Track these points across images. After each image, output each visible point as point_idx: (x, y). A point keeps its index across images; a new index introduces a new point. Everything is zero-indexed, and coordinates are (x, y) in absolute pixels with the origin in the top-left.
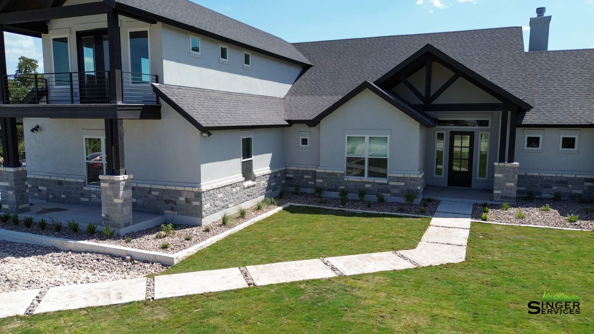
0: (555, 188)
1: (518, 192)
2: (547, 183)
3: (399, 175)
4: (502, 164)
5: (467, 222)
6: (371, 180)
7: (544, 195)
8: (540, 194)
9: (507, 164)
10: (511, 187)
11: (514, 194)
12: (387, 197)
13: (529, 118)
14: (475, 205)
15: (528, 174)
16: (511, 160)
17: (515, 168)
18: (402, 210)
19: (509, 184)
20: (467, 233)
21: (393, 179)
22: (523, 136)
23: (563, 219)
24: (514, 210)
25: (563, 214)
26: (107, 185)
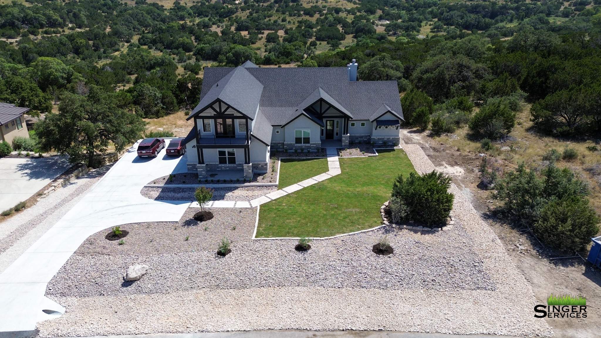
2: (357, 138)
3: (314, 143)
5: (336, 158)
6: (304, 145)
7: (356, 142)
9: (346, 135)
11: (348, 144)
12: (311, 151)
14: (337, 150)
15: (352, 137)
17: (348, 136)
18: (317, 156)
19: (346, 142)
20: (338, 163)
22: (350, 123)
23: (361, 153)
24: (348, 150)
25: (361, 151)
26: (246, 167)
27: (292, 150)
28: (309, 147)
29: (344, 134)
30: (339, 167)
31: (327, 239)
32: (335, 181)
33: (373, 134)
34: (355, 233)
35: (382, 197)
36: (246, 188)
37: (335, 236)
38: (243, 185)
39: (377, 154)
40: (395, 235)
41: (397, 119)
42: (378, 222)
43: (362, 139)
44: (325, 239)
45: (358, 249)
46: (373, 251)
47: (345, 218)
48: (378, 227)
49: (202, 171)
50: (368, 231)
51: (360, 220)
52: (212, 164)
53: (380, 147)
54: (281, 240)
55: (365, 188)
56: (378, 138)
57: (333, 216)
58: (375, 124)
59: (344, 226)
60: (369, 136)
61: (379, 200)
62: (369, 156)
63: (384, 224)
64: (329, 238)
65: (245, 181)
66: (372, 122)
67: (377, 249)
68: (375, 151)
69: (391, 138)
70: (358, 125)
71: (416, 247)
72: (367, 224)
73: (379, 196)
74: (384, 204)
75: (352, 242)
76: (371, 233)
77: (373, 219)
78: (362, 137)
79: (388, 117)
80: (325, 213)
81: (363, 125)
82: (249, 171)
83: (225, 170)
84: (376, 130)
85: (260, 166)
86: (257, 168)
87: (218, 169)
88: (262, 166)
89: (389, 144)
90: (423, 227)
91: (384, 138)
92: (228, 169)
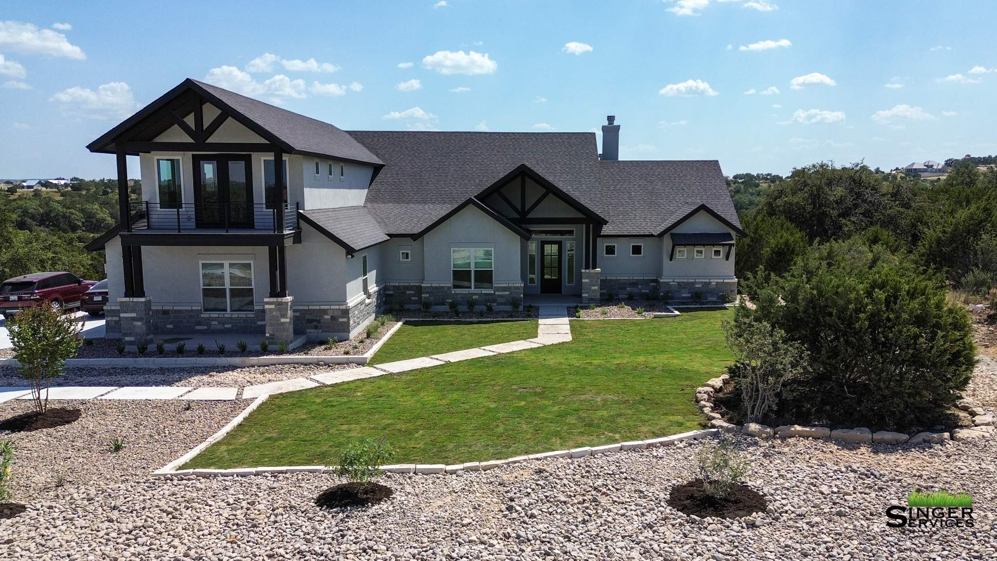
0: (628, 289)
1: (601, 295)
2: (623, 285)
3: (504, 285)
4: (587, 271)
5: (566, 320)
6: (478, 291)
7: (620, 296)
8: (617, 295)
9: (592, 271)
10: (595, 290)
11: (598, 297)
12: (495, 306)
13: (606, 230)
14: (569, 309)
15: (608, 278)
16: (594, 267)
17: (597, 273)
18: (511, 316)
19: (594, 288)
20: (568, 326)
21: (498, 289)
22: (602, 245)
23: (634, 312)
24: (598, 309)
25: (634, 309)
26: (273, 307)
27: (443, 304)
28: (491, 299)
29: (587, 267)
30: (568, 331)
31: (475, 469)
33: (665, 272)
34: (594, 449)
35: (697, 373)
37: (510, 460)
38: (254, 360)
39: (677, 313)
40: (765, 455)
41: (726, 230)
42: (688, 424)
43: (635, 290)
44: (467, 470)
45: (603, 500)
46: (670, 503)
47: (562, 415)
48: (691, 433)
50: (649, 446)
51: (621, 421)
52: (180, 311)
53: (684, 304)
54: (274, 475)
55: (641, 359)
56: (679, 284)
57: (519, 413)
58: (667, 242)
59: (557, 434)
60: (656, 281)
61: (687, 378)
62: (655, 317)
63: (713, 426)
64: (484, 464)
65: (265, 351)
66: (661, 235)
67: (692, 497)
68: (672, 309)
69: (714, 282)
70: (623, 248)
72: (645, 429)
73: (688, 371)
74: (709, 382)
75: (577, 477)
76: (661, 451)
77: (671, 418)
78: (634, 284)
79: (702, 224)
80: (493, 406)
81: (637, 250)
82: (283, 320)
83: (220, 327)
84: (671, 260)
85: (327, 317)
86: (319, 322)
87: (198, 327)
88: (333, 318)
89: (710, 299)
90: (873, 432)
91: (695, 283)
92: (229, 326)
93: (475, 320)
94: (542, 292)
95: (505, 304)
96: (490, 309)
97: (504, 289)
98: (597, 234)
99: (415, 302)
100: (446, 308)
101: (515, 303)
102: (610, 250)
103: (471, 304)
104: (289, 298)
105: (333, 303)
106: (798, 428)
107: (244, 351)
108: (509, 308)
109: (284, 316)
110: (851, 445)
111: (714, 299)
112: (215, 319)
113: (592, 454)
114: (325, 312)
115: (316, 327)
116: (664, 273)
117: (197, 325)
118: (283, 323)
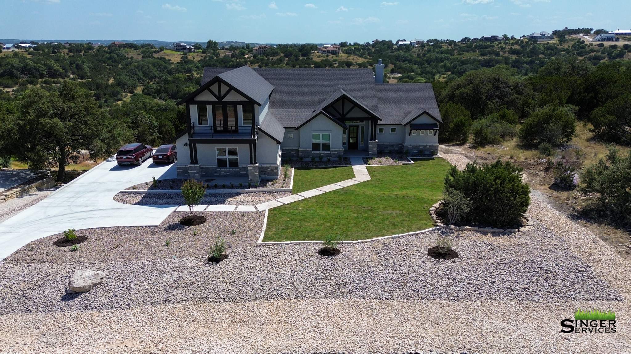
0: (389, 148)
1: (378, 151)
2: (386, 146)
3: (335, 149)
4: (372, 142)
5: (364, 166)
6: (323, 152)
7: (385, 151)
8: (384, 151)
11: (376, 152)
12: (331, 159)
13: (380, 122)
14: (363, 158)
15: (380, 144)
16: (375, 140)
17: (376, 143)
18: (340, 164)
19: (374, 149)
20: (366, 171)
21: (333, 151)
22: (378, 128)
23: (393, 161)
24: (377, 159)
25: (393, 160)
26: (252, 168)
27: (308, 157)
28: (329, 155)
29: (371, 140)
30: (368, 174)
31: (362, 242)
32: (364, 186)
34: (400, 235)
35: (428, 200)
36: (251, 194)
37: (373, 239)
38: (247, 190)
39: (413, 162)
40: (457, 237)
41: (435, 122)
42: (429, 224)
43: (392, 149)
44: (360, 243)
45: (407, 253)
46: (429, 254)
47: (383, 220)
48: (431, 229)
49: (195, 173)
50: (417, 234)
51: (404, 223)
52: (208, 168)
53: (415, 156)
54: (298, 244)
55: (404, 192)
56: (413, 146)
57: (367, 219)
58: (408, 128)
59: (384, 228)
60: (402, 144)
61: (425, 203)
62: (403, 164)
63: (438, 226)
64: (365, 241)
65: (249, 186)
66: (405, 125)
67: (435, 253)
68: (410, 160)
69: (428, 145)
70: (387, 130)
71: (489, 250)
72: (414, 227)
73: (424, 198)
74: (434, 205)
75: (397, 246)
76: (422, 236)
77: (422, 221)
78: (392, 146)
79: (425, 120)
80: (356, 215)
81: (393, 130)
82: (255, 173)
83: (225, 174)
84: (409, 135)
85: (269, 170)
86: (266, 172)
87: (215, 174)
88: (272, 170)
89: (426, 153)
90: (493, 228)
91: (420, 146)
92: (229, 173)
93: (324, 166)
94: (349, 148)
95: (335, 158)
96: (329, 160)
97: (335, 151)
98: (376, 124)
99: (295, 157)
100: (310, 159)
101: (340, 157)
102: (381, 130)
103: (321, 158)
104: (258, 164)
105: (272, 164)
106: (468, 227)
107: (241, 187)
108: (337, 159)
109: (256, 172)
110: (485, 233)
111: (428, 153)
112: (222, 171)
113: (399, 237)
114: (268, 168)
115: (265, 174)
116: (406, 142)
117: (216, 173)
118: (256, 175)
